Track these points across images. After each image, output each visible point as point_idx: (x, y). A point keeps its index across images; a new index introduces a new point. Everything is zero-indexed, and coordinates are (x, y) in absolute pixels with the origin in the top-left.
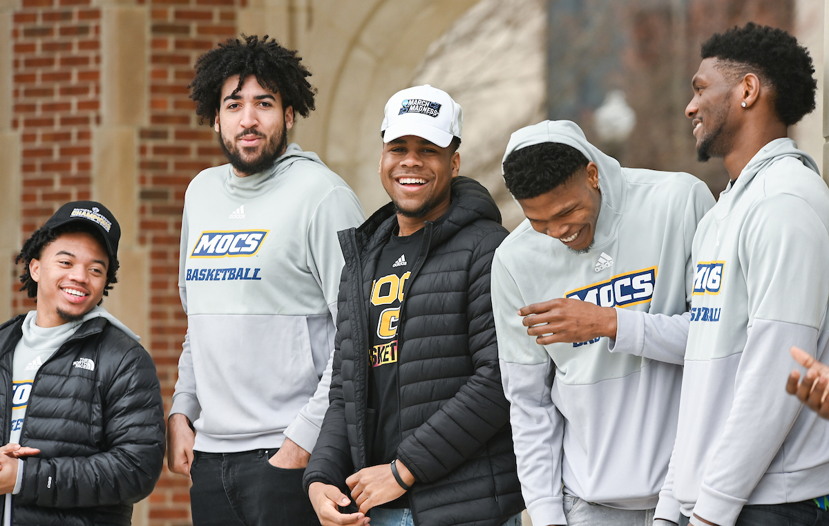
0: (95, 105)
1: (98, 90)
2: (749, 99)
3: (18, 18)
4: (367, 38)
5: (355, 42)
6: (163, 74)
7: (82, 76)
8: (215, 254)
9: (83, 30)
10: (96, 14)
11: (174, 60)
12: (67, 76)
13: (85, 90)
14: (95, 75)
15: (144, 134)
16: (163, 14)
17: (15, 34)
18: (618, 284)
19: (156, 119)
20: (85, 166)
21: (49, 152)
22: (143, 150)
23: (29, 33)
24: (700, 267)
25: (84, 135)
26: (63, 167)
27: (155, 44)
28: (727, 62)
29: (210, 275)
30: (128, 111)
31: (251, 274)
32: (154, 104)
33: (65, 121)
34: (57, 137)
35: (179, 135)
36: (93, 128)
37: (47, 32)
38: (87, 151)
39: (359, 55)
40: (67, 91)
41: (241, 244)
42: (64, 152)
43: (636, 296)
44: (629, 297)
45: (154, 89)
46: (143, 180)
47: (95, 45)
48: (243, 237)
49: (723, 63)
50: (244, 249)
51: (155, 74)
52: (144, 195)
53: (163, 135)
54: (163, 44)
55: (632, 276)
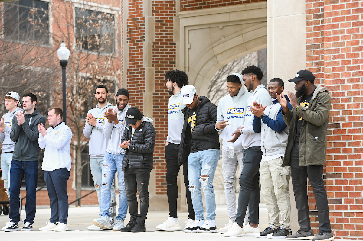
0: (144, 88)
1: (144, 85)
2: (253, 79)
3: (128, 70)
4: (201, 73)
5: (198, 74)
6: (158, 81)
7: (141, 82)
8: (172, 109)
9: (141, 72)
10: (144, 69)
11: (160, 78)
12: (138, 82)
13: (142, 85)
14: (144, 82)
15: (154, 94)
16: (158, 69)
17: (127, 74)
18: (237, 110)
19: (156, 91)
20: (142, 101)
21: (134, 98)
22: (154, 97)
23: (130, 73)
24: (248, 107)
25: (141, 95)
26: (137, 101)
27: (156, 75)
28: (247, 74)
29: (172, 113)
30: (150, 90)
31: (178, 112)
32: (156, 88)
33: (137, 92)
34: (136, 95)
35: (161, 94)
36: (143, 93)
37: (134, 73)
38: (142, 98)
39: (199, 76)
40: (138, 85)
41: (176, 106)
42: (137, 98)
43: (240, 112)
44: (238, 112)
45: (156, 84)
46: (154, 104)
47: (144, 75)
48: (176, 105)
49: (246, 75)
50: (177, 107)
51: (156, 81)
52: (154, 107)
53: (158, 94)
54: (158, 75)
55: (240, 109)
